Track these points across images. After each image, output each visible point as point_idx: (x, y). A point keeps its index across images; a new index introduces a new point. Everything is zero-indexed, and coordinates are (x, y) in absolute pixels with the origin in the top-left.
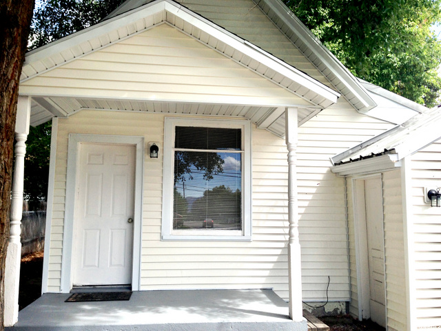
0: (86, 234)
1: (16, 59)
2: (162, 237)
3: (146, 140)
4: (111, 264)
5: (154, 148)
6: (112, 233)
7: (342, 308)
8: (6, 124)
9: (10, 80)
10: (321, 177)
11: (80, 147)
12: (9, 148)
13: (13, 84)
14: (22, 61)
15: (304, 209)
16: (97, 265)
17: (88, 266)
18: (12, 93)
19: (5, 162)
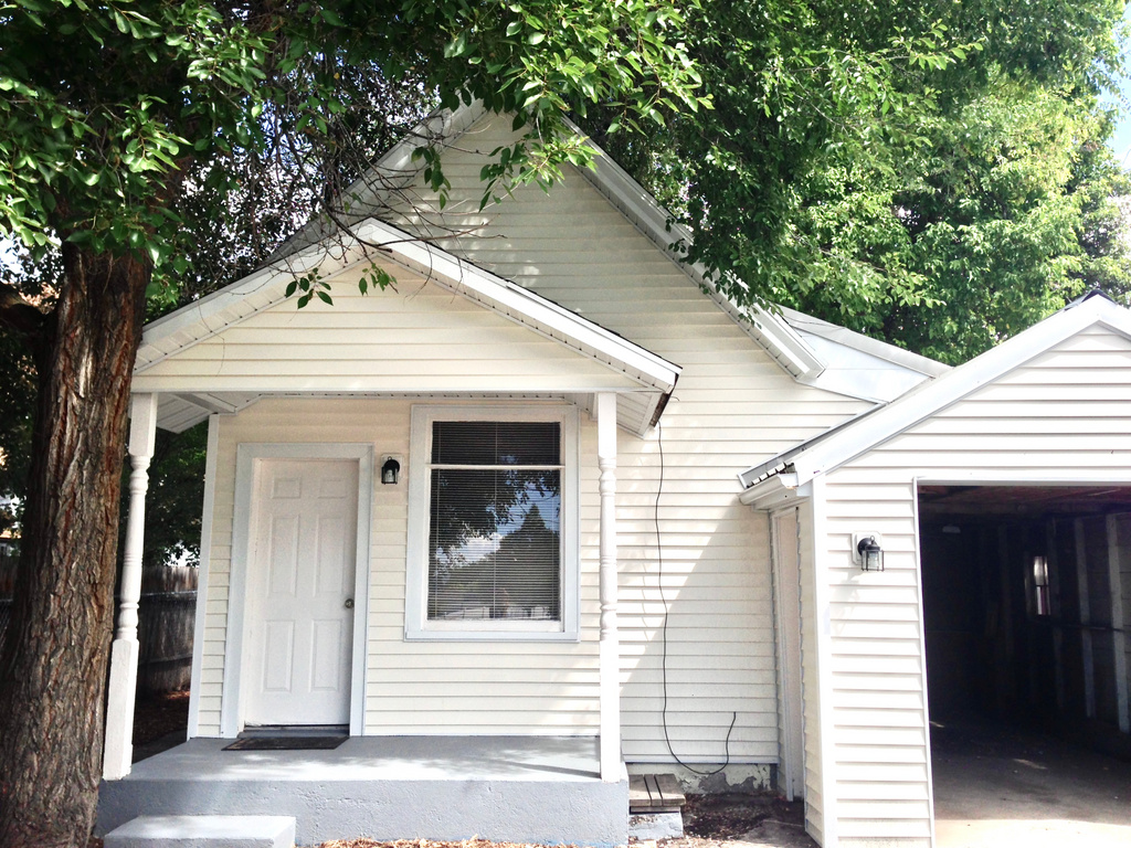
0: (269, 628)
1: (125, 342)
2: (405, 634)
3: (378, 451)
4: (314, 687)
5: (391, 466)
6: (316, 626)
7: (763, 777)
8: (108, 447)
9: (114, 377)
10: (717, 514)
11: (259, 466)
12: (114, 485)
13: (119, 383)
14: (138, 341)
15: (685, 578)
16: (288, 686)
17: (274, 689)
18: (117, 397)
19: (106, 507)
